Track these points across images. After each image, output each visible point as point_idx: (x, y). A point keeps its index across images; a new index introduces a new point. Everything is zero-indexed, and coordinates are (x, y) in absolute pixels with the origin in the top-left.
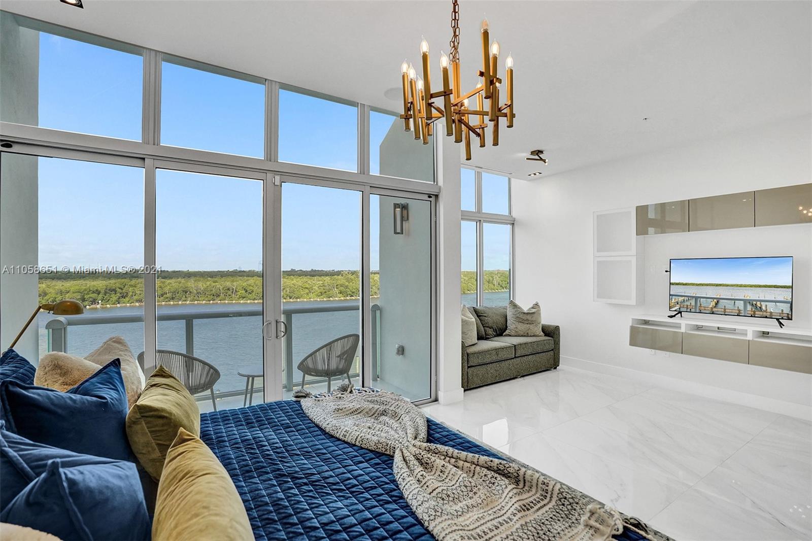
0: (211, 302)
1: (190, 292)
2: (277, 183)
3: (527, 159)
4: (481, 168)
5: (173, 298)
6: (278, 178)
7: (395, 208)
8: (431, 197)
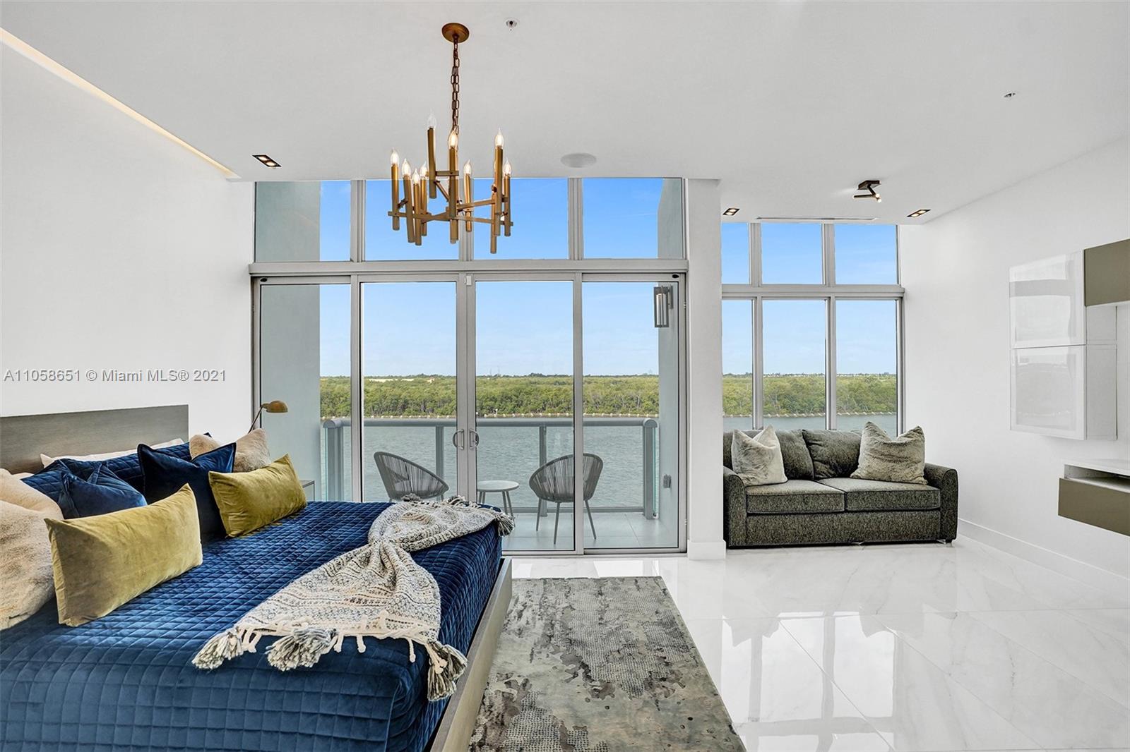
0: (611, 414)
1: (588, 402)
2: (469, 283)
3: (855, 197)
4: (833, 219)
5: (569, 408)
6: (469, 278)
7: (656, 293)
8: (678, 277)
